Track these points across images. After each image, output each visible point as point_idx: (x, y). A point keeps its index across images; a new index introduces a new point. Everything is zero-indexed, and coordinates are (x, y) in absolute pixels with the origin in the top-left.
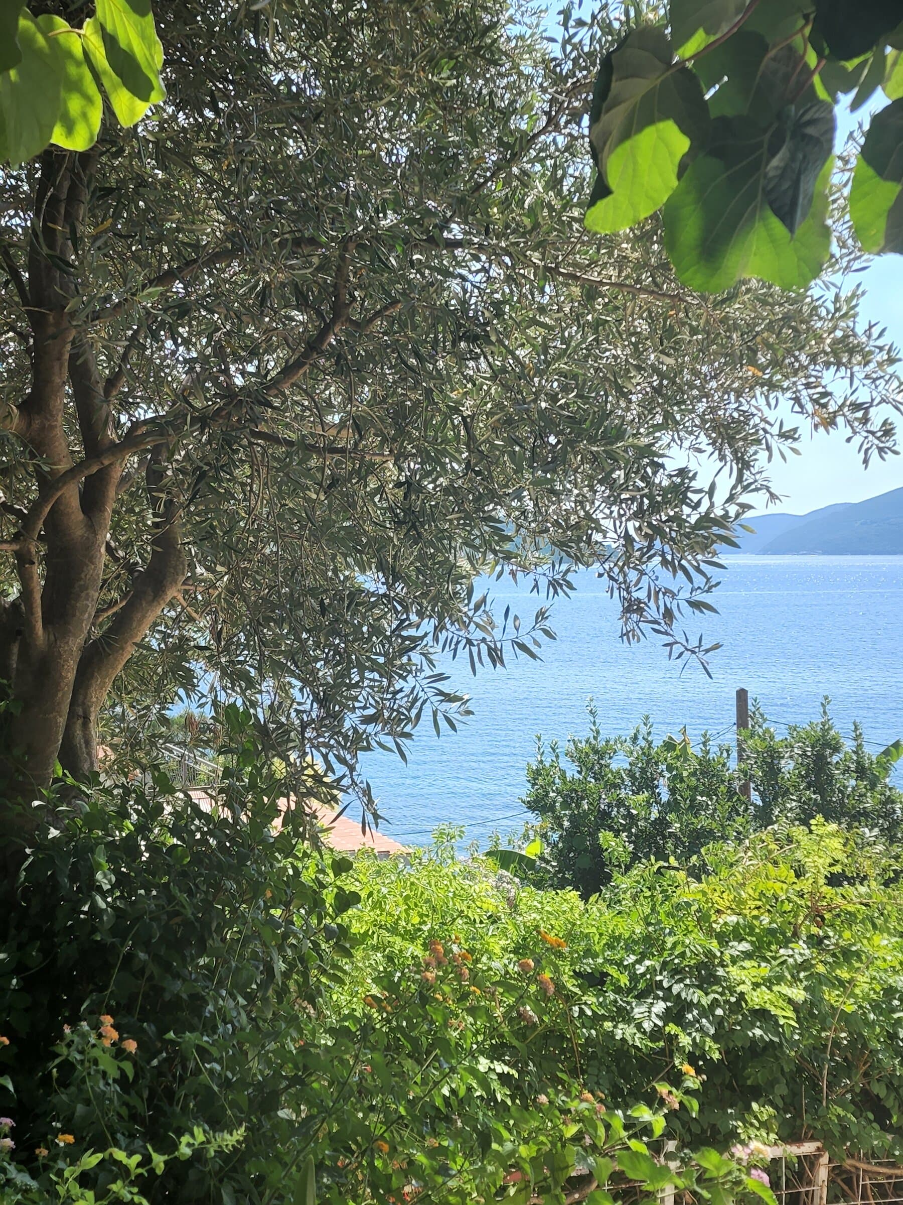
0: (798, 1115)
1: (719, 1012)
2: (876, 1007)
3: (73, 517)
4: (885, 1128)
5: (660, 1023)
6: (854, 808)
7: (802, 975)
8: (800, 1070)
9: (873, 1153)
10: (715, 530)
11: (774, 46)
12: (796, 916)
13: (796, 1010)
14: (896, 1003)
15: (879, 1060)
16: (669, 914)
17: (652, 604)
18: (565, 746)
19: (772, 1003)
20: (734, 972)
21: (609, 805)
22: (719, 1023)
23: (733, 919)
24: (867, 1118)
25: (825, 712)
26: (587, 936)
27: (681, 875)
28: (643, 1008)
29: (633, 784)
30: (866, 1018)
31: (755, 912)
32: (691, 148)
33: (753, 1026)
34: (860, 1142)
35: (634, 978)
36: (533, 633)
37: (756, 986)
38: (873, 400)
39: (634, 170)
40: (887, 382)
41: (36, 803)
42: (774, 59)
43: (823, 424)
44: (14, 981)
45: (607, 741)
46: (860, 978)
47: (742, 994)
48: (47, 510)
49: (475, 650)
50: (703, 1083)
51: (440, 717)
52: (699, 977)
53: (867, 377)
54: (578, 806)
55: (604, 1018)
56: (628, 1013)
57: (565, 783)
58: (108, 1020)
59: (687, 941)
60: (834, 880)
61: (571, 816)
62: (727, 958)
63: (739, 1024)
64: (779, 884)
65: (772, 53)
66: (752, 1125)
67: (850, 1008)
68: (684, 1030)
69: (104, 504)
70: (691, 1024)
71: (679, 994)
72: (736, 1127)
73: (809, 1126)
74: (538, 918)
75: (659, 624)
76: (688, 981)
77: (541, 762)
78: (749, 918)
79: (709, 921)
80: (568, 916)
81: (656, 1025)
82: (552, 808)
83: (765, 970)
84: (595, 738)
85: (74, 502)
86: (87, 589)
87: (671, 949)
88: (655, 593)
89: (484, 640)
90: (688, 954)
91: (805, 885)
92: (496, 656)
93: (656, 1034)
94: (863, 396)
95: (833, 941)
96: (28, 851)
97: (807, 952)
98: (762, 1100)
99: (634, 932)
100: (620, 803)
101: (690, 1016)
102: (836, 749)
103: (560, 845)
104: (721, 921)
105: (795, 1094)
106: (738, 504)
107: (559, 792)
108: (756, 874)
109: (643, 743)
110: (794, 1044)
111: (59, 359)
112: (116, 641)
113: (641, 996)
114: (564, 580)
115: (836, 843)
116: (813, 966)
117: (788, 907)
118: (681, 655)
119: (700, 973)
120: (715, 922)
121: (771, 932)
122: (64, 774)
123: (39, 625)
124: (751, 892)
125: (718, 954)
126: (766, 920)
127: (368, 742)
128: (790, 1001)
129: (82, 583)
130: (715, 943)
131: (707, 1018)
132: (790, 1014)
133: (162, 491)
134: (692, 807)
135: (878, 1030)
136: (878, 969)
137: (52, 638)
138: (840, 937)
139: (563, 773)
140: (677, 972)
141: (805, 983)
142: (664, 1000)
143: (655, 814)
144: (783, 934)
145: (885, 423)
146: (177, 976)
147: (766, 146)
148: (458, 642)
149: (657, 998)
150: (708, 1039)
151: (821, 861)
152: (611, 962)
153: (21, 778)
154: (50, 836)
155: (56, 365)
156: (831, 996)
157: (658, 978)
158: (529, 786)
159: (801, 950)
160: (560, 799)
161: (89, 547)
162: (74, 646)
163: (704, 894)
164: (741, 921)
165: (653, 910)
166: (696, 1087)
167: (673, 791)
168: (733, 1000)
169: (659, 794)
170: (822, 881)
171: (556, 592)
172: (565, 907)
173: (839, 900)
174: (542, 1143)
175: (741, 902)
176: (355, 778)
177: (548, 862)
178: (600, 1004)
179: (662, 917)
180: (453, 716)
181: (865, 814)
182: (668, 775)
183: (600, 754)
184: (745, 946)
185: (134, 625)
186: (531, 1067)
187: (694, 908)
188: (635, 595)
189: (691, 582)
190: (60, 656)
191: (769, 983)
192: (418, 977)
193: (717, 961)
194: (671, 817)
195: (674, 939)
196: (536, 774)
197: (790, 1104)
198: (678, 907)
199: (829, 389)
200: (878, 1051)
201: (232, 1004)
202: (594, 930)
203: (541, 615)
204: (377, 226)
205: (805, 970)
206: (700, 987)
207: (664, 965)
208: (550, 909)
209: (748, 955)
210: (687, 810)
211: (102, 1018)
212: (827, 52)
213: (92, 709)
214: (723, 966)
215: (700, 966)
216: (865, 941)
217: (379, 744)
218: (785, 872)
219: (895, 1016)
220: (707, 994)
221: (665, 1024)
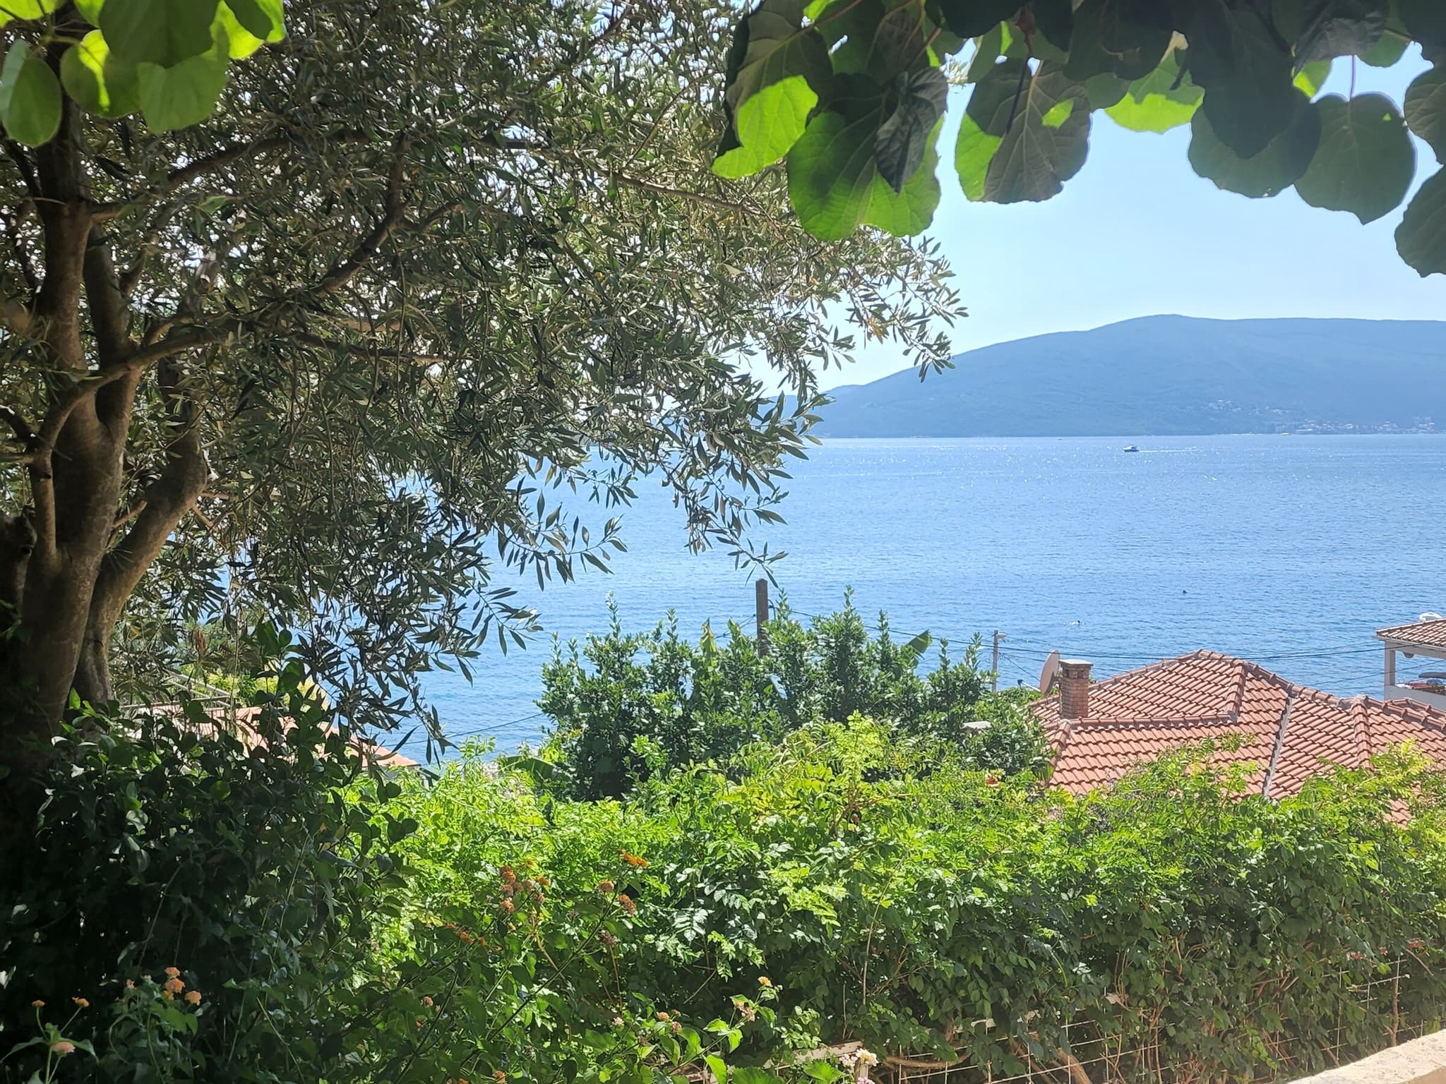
0: (838, 1016)
1: (761, 916)
2: (912, 901)
3: (88, 424)
4: (925, 1023)
5: (702, 932)
6: (876, 698)
7: (841, 872)
8: (839, 969)
9: (912, 1048)
10: (783, 441)
11: (890, 10)
12: (835, 813)
13: (836, 909)
14: (931, 895)
15: (917, 955)
16: (709, 819)
17: (719, 513)
18: (583, 644)
19: (814, 904)
20: (776, 874)
21: (630, 705)
22: (761, 927)
23: (772, 820)
24: (905, 1014)
25: (848, 602)
26: (626, 846)
27: (720, 778)
28: (685, 918)
29: (655, 681)
30: (903, 912)
31: (794, 812)
32: (818, 105)
33: (795, 929)
34: (899, 1038)
35: (675, 887)
36: (603, 545)
37: (797, 887)
38: (925, 311)
39: (761, 122)
40: (938, 294)
41: (56, 740)
42: (890, 21)
43: (876, 333)
44: (37, 935)
45: (628, 638)
46: (897, 873)
47: (784, 896)
48: (64, 419)
49: (542, 564)
50: (779, 993)
51: (506, 632)
52: (740, 881)
53: (919, 289)
54: (598, 707)
55: (644, 931)
56: (669, 924)
57: (584, 684)
58: (173, 972)
59: (728, 846)
60: (872, 776)
61: (590, 718)
62: (768, 861)
63: (780, 927)
64: (818, 782)
65: (887, 17)
66: (795, 1029)
67: (886, 903)
68: (726, 938)
69: (122, 408)
70: (734, 931)
71: (721, 901)
72: (780, 1034)
73: (850, 1025)
74: (578, 831)
75: (725, 533)
76: (729, 887)
77: (558, 662)
78: (788, 818)
79: (747, 824)
80: (609, 827)
81: (698, 934)
82: (569, 711)
83: (805, 870)
84: (615, 635)
85: (91, 408)
86: (105, 502)
87: (712, 855)
88: (721, 503)
89: (551, 553)
90: (730, 859)
91: (843, 783)
92: (565, 570)
93: (699, 943)
94: (916, 308)
95: (871, 837)
96: (49, 792)
97: (846, 849)
98: (804, 1003)
99: (672, 840)
100: (642, 702)
101: (732, 923)
102: (859, 639)
103: (579, 749)
104: (761, 823)
105: (835, 994)
106: (807, 417)
107: (577, 693)
108: (794, 773)
109: (668, 639)
110: (835, 945)
111: (75, 253)
112: (130, 556)
113: (681, 906)
114: (625, 488)
115: (873, 738)
116: (851, 863)
117: (824, 805)
118: (746, 563)
119: (741, 877)
120: (754, 824)
121: (810, 831)
122: (82, 705)
123: (53, 543)
124: (790, 792)
125: (759, 857)
126: (804, 819)
127: (426, 662)
128: (829, 899)
129: (99, 496)
130: (756, 846)
131: (749, 923)
132: (831, 913)
133: (178, 393)
134: (716, 703)
135: (915, 924)
136: (913, 863)
137: (67, 556)
138: (878, 832)
139: (582, 672)
140: (718, 879)
141: (845, 881)
142: (704, 907)
143: (678, 710)
144: (822, 833)
145: (940, 336)
146: (217, 918)
147: (884, 102)
148: (525, 556)
149: (698, 906)
150: (750, 945)
151: (858, 757)
152: (651, 873)
153: (31, 712)
154: (74, 775)
155: (72, 260)
156: (868, 893)
157: (700, 885)
158: (545, 688)
159: (839, 848)
160: (577, 700)
161: (106, 458)
162: (92, 563)
163: (744, 796)
164: (781, 821)
165: (692, 816)
166: (772, 997)
167: (697, 688)
168: (774, 902)
169: (683, 691)
170: (859, 777)
171: (616, 499)
172: (605, 817)
173: (875, 796)
174: (619, 1067)
175: (778, 803)
176: (419, 701)
177: (566, 768)
178: (641, 917)
179: (702, 821)
180: (522, 633)
181: (888, 704)
182: (693, 671)
183: (621, 651)
184: (785, 847)
185: (150, 538)
186: (570, 987)
187: (733, 811)
188: (700, 504)
189: (758, 491)
190: (76, 576)
191: (808, 883)
192: (496, 906)
193: (757, 864)
194: (695, 715)
195: (715, 844)
196: (552, 676)
197: (831, 1007)
198: (718, 811)
199: (887, 302)
200: (915, 946)
201: (284, 945)
202: (633, 840)
203: (610, 527)
204: (434, 124)
205: (844, 868)
206: (741, 892)
207: (705, 872)
208: (590, 821)
209: (787, 856)
210: (712, 707)
211: (168, 970)
212: (943, 21)
213: (104, 632)
214: (763, 869)
215: (741, 870)
216: (901, 835)
217: (437, 662)
218: (823, 770)
219: (931, 909)
220: (749, 899)
221: (708, 933)
